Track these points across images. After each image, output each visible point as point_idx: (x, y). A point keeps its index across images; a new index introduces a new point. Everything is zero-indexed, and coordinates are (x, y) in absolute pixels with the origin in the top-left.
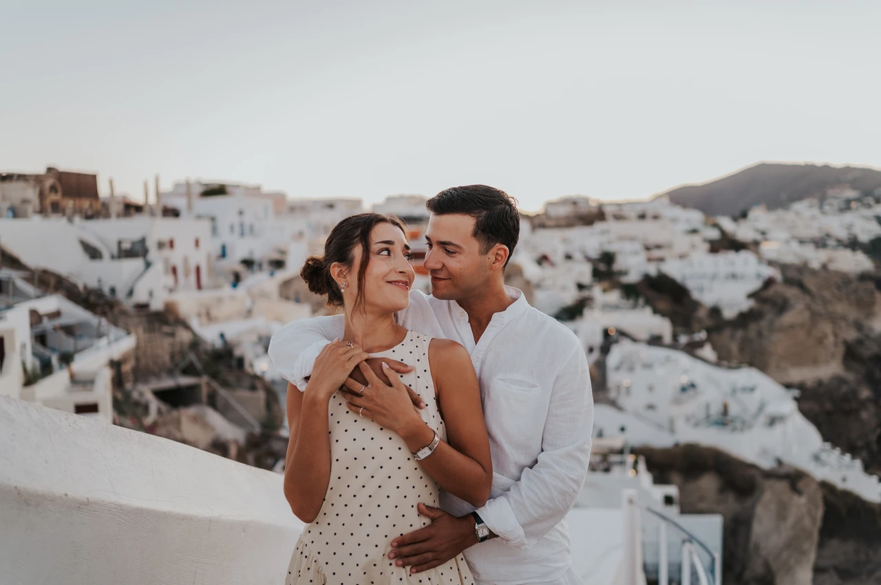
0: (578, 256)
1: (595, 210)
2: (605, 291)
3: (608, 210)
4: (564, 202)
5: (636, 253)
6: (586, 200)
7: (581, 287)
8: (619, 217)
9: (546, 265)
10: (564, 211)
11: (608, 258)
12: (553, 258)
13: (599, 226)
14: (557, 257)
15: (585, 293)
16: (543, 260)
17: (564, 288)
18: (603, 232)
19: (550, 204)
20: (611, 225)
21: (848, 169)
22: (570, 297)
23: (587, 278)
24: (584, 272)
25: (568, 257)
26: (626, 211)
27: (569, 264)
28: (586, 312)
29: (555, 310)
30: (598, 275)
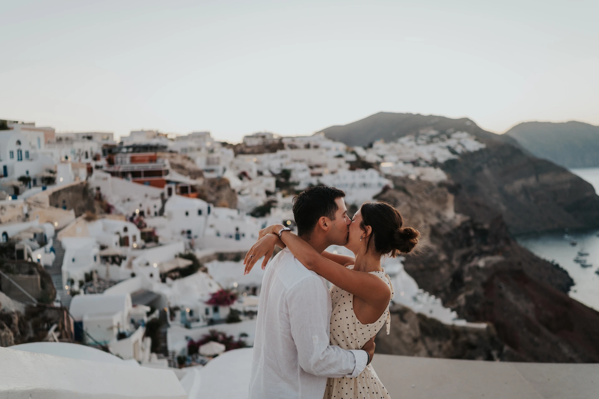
0: (266, 173)
1: (277, 142)
2: (284, 196)
3: (285, 141)
4: (256, 136)
5: (304, 170)
6: (272, 135)
7: (268, 193)
8: (293, 147)
9: (245, 179)
10: (255, 142)
11: (286, 174)
12: (249, 174)
13: (280, 153)
14: (253, 174)
15: (272, 198)
16: (243, 176)
17: (257, 195)
18: (282, 157)
19: (248, 137)
20: (287, 152)
21: (431, 117)
22: (261, 200)
23: (272, 188)
24: (270, 183)
25: (260, 173)
26: (297, 143)
27: (261, 178)
28: (272, 210)
29: (250, 210)
30: (279, 185)
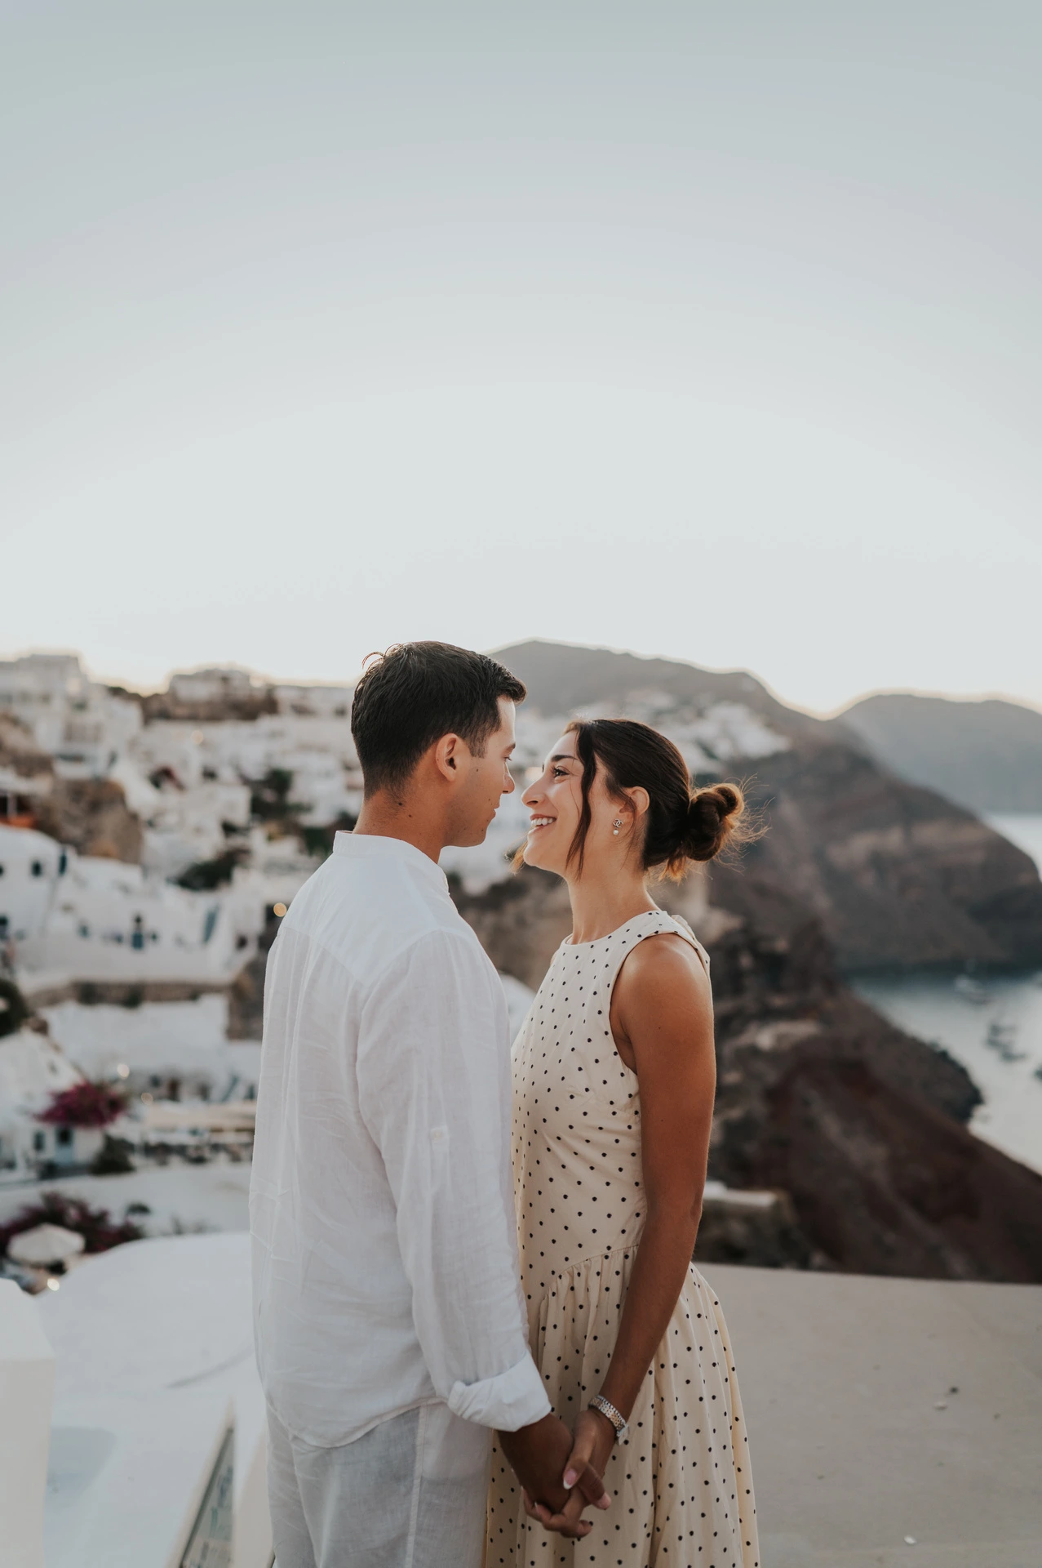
0: (227, 774)
1: (260, 695)
2: (270, 838)
3: (283, 696)
4: (207, 675)
5: (328, 775)
6: (246, 677)
7: (229, 829)
8: (301, 711)
9: (168, 786)
10: (203, 692)
11: (279, 780)
12: (181, 774)
13: (266, 723)
14: (190, 774)
15: (237, 841)
16: (162, 777)
17: (198, 831)
18: (274, 735)
19: (181, 677)
20: (286, 722)
22: (208, 846)
23: (240, 813)
24: (236, 802)
25: (210, 775)
26: (315, 701)
27: (210, 787)
28: (238, 874)
29: (178, 870)
30: (259, 809)
